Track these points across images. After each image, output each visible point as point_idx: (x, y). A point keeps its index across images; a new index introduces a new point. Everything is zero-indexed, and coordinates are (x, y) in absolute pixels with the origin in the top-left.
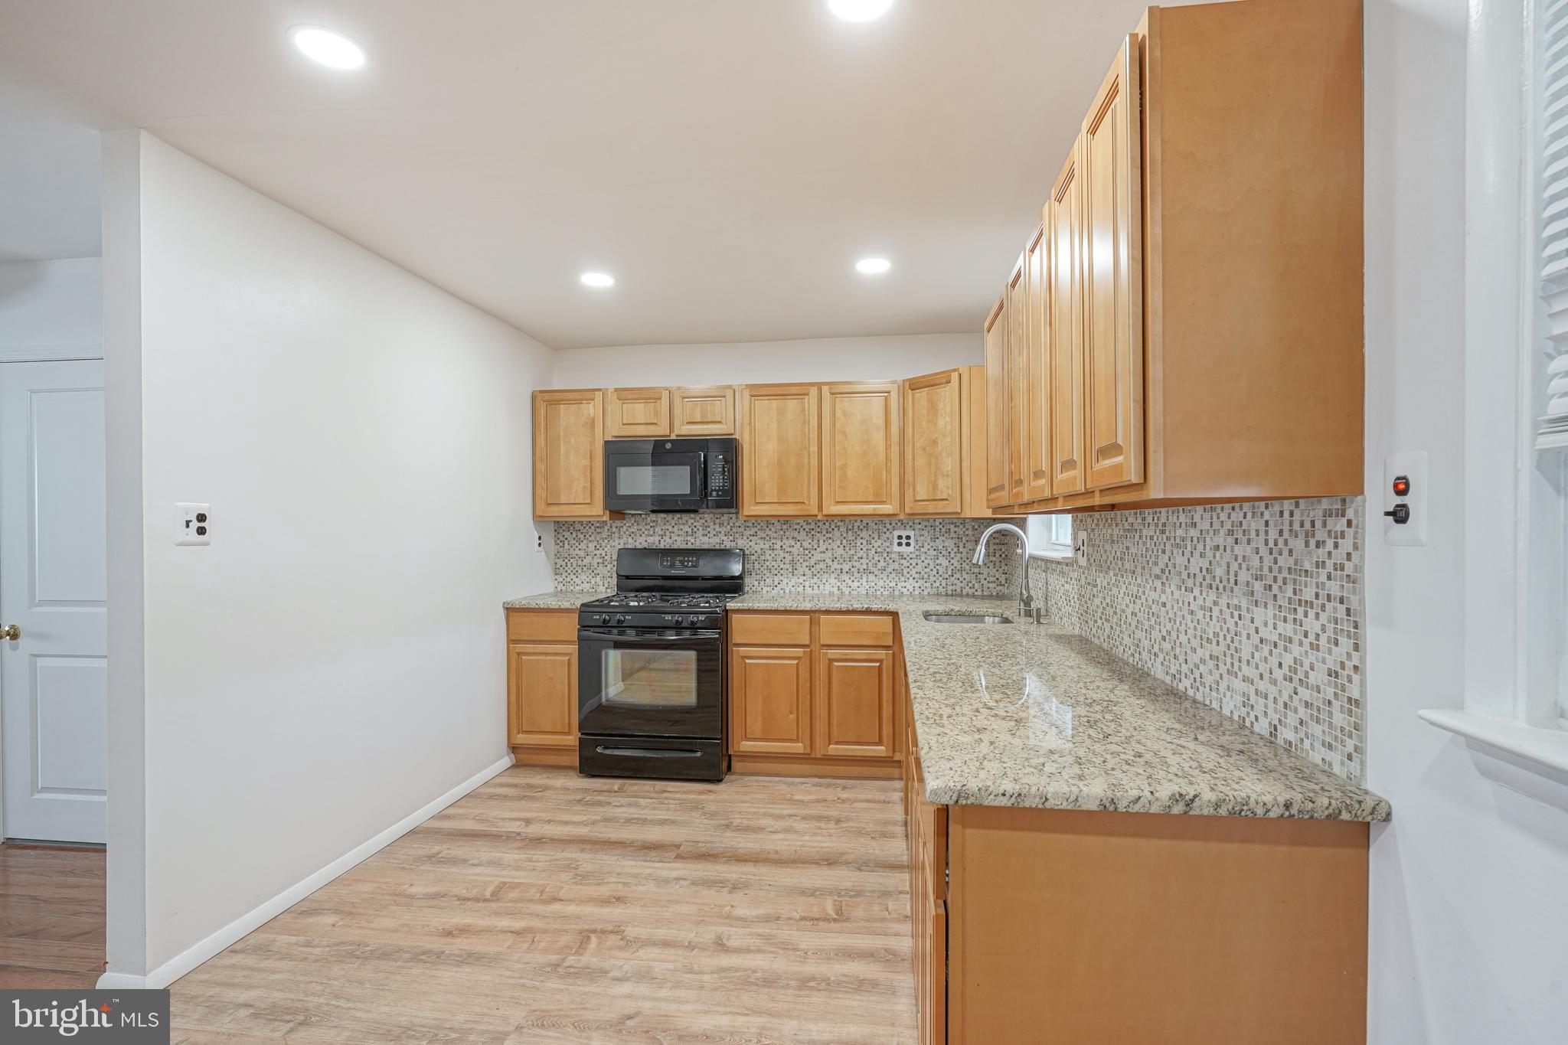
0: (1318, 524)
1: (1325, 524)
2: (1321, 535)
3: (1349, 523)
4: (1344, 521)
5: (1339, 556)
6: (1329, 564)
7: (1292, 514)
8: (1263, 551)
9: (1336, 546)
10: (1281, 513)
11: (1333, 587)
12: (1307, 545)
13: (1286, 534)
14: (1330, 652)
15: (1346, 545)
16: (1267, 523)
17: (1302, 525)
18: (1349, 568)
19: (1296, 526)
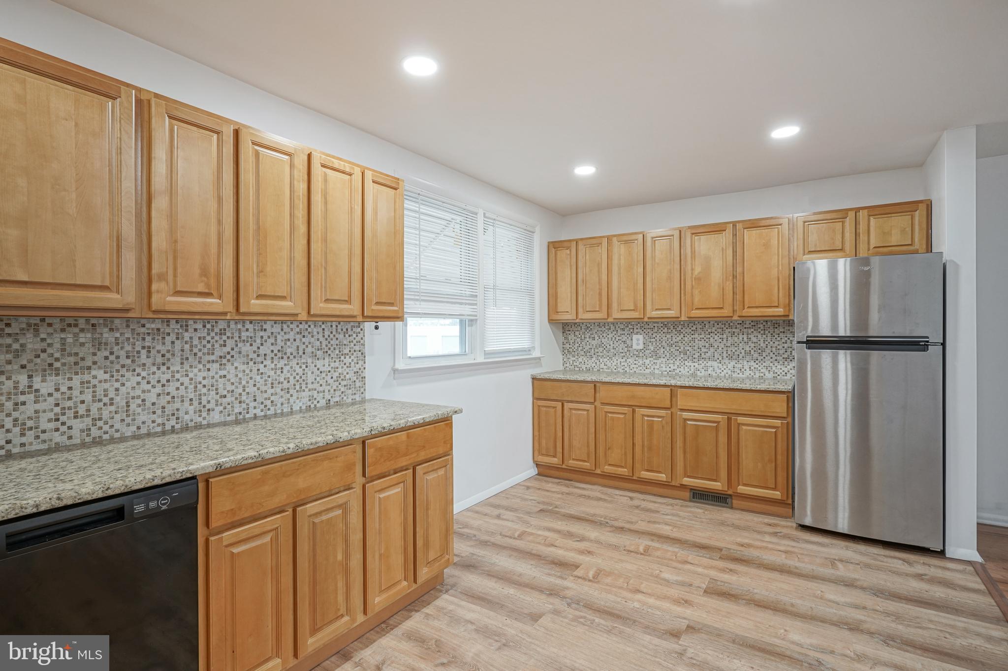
0: (349, 330)
1: (352, 330)
2: (350, 333)
3: (361, 330)
4: (360, 329)
5: (358, 339)
6: (355, 342)
7: (337, 326)
8: (321, 339)
9: (357, 336)
10: (332, 326)
11: (357, 348)
12: (345, 336)
13: (334, 333)
14: (355, 366)
15: (360, 336)
16: (323, 329)
17: (342, 330)
18: (362, 342)
19: (339, 330)
